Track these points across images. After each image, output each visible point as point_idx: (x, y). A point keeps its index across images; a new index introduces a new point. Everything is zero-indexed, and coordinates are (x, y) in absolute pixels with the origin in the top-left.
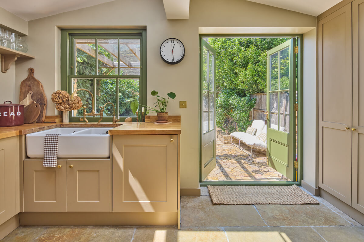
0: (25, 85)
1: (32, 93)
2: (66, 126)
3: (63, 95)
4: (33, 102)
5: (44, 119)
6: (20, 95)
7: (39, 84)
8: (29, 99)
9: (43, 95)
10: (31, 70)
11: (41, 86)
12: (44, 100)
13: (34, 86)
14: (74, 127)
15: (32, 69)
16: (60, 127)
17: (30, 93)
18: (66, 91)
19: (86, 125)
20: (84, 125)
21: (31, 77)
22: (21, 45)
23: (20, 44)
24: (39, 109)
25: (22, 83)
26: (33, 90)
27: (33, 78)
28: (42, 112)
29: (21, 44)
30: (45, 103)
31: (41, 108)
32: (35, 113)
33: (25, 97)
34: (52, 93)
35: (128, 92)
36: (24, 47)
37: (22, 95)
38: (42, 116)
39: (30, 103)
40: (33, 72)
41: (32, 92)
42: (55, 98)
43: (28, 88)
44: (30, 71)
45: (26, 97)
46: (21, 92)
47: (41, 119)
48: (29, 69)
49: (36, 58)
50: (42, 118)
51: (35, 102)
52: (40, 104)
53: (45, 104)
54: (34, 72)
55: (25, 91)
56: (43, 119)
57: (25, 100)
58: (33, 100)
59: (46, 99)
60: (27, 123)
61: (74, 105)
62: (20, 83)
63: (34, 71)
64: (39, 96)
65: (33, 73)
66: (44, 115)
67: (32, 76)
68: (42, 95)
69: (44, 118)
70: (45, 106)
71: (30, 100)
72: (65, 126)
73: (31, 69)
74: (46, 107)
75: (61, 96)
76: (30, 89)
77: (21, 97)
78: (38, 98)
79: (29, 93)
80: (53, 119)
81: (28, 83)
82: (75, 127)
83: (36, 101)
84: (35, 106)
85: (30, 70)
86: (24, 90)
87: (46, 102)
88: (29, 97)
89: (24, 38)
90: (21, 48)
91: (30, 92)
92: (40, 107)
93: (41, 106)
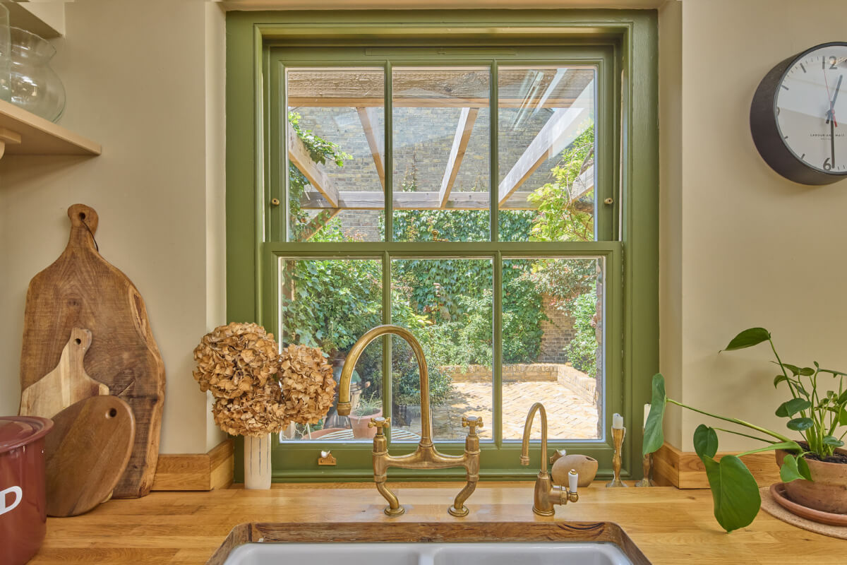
0: (50, 295)
1: (86, 337)
2: (285, 535)
3: (254, 352)
4: (95, 391)
5: (152, 476)
6: (26, 350)
7: (126, 293)
8: (74, 374)
9: (145, 348)
10: (82, 216)
11: (132, 301)
12: (148, 375)
13: (99, 300)
14: (325, 540)
15: (86, 212)
16: (250, 540)
17: (79, 341)
18: (256, 321)
19: (394, 530)
20: (387, 530)
21: (81, 255)
22: (27, 79)
23: (25, 74)
24: (127, 430)
25: (34, 283)
26: (91, 324)
27: (94, 257)
28: (142, 441)
29: (31, 76)
30: (159, 392)
31: (137, 419)
32: (105, 456)
33: (51, 363)
34: (197, 342)
35: (362, 282)
36: (42, 91)
37: (35, 349)
38: (144, 464)
39: (78, 395)
40: (90, 225)
41: (90, 334)
42: (218, 370)
43: (64, 310)
44: (78, 222)
45: (59, 359)
46: (27, 334)
47: (134, 478)
48: (70, 209)
49: (105, 154)
50: (141, 472)
51: (105, 390)
52: (130, 396)
53: (155, 400)
54: (95, 229)
55: (52, 333)
56: (148, 476)
57: (51, 376)
58: (92, 376)
59: (159, 371)
60: (65, 515)
61: (306, 399)
62: (25, 285)
63: (97, 219)
64: (126, 355)
65: (92, 232)
66: (152, 458)
67: (87, 250)
68: (141, 349)
69: (153, 470)
70: (155, 407)
71: (77, 377)
72: (278, 535)
73: (80, 210)
74: (162, 412)
75: (247, 360)
76: (76, 319)
77: (28, 360)
78: (121, 363)
79: (72, 340)
80: (198, 476)
81: (67, 286)
82: (335, 540)
83: (110, 380)
84: (107, 416)
85: (75, 216)
86: (43, 325)
87: (160, 383)
88: (72, 361)
89: (44, 49)
90: (28, 93)
91: (75, 334)
92: (129, 410)
93: (134, 411)
